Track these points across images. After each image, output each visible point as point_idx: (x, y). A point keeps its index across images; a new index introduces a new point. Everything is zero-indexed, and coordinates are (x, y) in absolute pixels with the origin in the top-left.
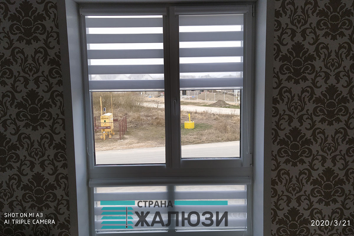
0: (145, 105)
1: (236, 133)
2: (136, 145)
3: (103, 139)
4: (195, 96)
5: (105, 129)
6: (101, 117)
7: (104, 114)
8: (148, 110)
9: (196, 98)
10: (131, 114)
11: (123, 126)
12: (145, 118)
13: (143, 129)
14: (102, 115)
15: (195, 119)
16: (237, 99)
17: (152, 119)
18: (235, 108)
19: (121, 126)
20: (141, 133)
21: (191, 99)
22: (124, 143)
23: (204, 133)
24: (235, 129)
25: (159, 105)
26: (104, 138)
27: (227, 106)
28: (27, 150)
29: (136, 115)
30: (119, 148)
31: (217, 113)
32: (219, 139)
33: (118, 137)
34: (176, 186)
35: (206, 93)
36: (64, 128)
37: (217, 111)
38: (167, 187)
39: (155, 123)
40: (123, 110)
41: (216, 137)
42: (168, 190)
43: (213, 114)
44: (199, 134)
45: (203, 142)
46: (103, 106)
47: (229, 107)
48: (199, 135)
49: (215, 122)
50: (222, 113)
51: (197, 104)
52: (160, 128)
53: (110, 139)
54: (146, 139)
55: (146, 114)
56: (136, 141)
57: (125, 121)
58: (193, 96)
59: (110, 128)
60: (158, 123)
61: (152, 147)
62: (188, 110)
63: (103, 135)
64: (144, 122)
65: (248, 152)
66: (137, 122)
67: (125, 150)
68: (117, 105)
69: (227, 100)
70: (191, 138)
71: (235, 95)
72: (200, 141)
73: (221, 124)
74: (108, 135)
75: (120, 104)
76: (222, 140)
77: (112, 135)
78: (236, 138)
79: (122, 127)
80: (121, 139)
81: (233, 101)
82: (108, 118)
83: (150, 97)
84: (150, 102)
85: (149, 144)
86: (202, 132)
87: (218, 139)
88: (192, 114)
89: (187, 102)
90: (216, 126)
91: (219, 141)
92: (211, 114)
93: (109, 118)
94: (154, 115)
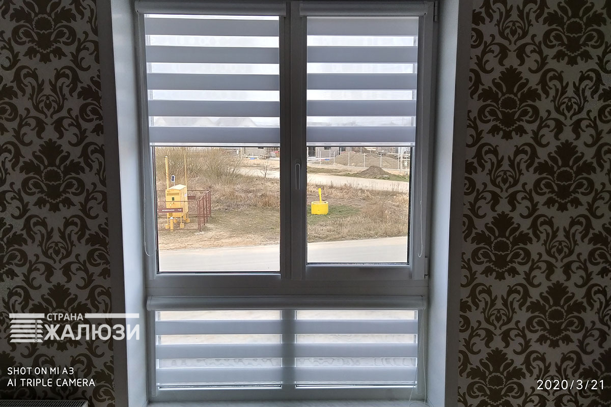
0: (244, 171)
1: (400, 223)
2: (227, 241)
3: (169, 229)
4: (329, 158)
5: (173, 212)
6: (166, 192)
7: (171, 186)
8: (248, 181)
9: (331, 162)
10: (218, 187)
11: (205, 207)
12: (243, 195)
13: (239, 214)
14: (168, 189)
15: (330, 198)
16: (403, 165)
17: (256, 196)
18: (398, 180)
19: (200, 208)
20: (236, 221)
21: (323, 163)
22: (206, 237)
23: (345, 223)
24: (399, 217)
25: (268, 171)
26: (172, 228)
27: (385, 177)
28: (40, 245)
29: (227, 189)
30: (197, 245)
31: (368, 188)
32: (371, 232)
33: (196, 226)
34: (298, 311)
35: (349, 153)
36: (105, 209)
37: (368, 185)
38: (283, 312)
39: (260, 204)
40: (205, 180)
41: (366, 229)
42: (283, 317)
43: (361, 189)
44: (337, 224)
45: (343, 238)
46: (171, 173)
47: (388, 179)
48: (335, 226)
49: (363, 205)
50: (377, 189)
51: (333, 172)
52: (269, 213)
53: (181, 229)
54: (245, 230)
55: (244, 188)
56: (228, 234)
57: (208, 199)
58: (327, 158)
59: (182, 211)
60: (267, 205)
61: (255, 245)
62: (317, 183)
63: (169, 223)
64: (241, 201)
65: (421, 255)
66: (228, 202)
67: (207, 249)
68: (194, 172)
69: (386, 167)
70: (323, 230)
71: (400, 158)
72: (337, 236)
73: (374, 207)
74: (179, 223)
75: (200, 171)
76: (377, 235)
77: (185, 223)
78: (400, 232)
79: (202, 209)
80: (200, 231)
81: (395, 167)
82: (178, 193)
83: (251, 158)
84: (252, 166)
85: (250, 240)
86: (341, 220)
87: (368, 233)
88: (325, 188)
89: (316, 168)
90: (365, 210)
91: (370, 236)
92: (357, 190)
93: (181, 194)
94: (258, 191)
